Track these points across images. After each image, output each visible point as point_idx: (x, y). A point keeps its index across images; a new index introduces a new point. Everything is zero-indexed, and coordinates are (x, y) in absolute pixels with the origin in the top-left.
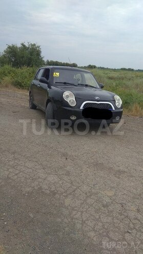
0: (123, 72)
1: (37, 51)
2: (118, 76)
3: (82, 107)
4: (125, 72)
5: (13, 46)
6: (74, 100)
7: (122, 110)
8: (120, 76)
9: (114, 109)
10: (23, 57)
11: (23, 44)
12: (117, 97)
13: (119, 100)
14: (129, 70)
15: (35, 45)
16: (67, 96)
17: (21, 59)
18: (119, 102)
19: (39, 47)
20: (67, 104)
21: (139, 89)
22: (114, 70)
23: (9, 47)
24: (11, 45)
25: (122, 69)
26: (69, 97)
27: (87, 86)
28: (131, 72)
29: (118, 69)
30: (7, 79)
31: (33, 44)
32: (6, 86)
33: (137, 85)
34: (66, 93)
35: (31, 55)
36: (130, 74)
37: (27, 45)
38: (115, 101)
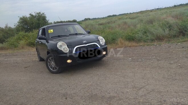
0: (109, 18)
1: (43, 17)
2: (106, 22)
3: (74, 52)
4: (111, 18)
5: (24, 17)
6: (67, 47)
7: (106, 46)
8: (107, 21)
9: (99, 47)
10: (33, 23)
11: (31, 14)
12: (100, 38)
13: (102, 39)
14: (114, 16)
15: (40, 13)
16: (61, 46)
17: (32, 26)
18: (103, 41)
19: (43, 14)
20: (61, 52)
21: (120, 28)
22: (103, 18)
23: (21, 19)
24: (21, 17)
25: (109, 16)
26: (63, 46)
27: (76, 34)
28: (114, 17)
29: (106, 17)
30: (22, 42)
31: (38, 12)
32: (23, 48)
33: (119, 25)
34: (59, 44)
35: (39, 21)
36: (114, 19)
37: (34, 14)
38: (99, 41)
